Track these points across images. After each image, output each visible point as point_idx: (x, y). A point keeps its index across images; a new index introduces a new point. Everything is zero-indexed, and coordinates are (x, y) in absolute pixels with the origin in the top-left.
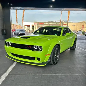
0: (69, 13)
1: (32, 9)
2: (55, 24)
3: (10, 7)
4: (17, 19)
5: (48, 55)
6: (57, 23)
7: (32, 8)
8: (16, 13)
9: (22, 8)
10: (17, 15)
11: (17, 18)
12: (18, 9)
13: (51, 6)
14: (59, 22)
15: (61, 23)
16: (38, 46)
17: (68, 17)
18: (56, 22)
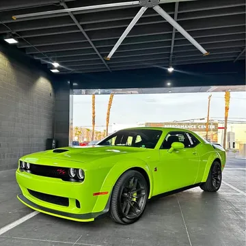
0: (227, 98)
1: (130, 92)
2: (195, 127)
3: (71, 90)
4: (94, 118)
5: (101, 193)
6: (199, 124)
7: (129, 90)
8: (94, 104)
9: (106, 91)
10: (94, 108)
11: (94, 113)
12: (97, 94)
13: (169, 84)
14: (205, 121)
15: (210, 124)
16: (77, 170)
17: (226, 108)
18: (195, 121)
